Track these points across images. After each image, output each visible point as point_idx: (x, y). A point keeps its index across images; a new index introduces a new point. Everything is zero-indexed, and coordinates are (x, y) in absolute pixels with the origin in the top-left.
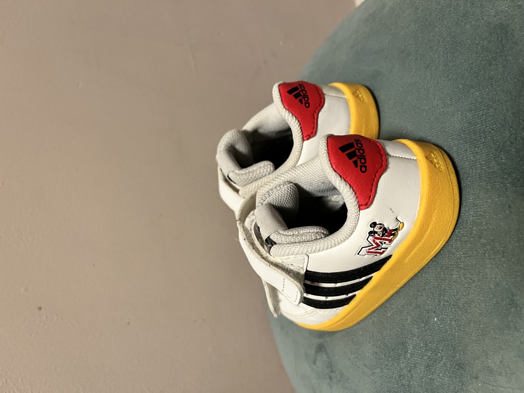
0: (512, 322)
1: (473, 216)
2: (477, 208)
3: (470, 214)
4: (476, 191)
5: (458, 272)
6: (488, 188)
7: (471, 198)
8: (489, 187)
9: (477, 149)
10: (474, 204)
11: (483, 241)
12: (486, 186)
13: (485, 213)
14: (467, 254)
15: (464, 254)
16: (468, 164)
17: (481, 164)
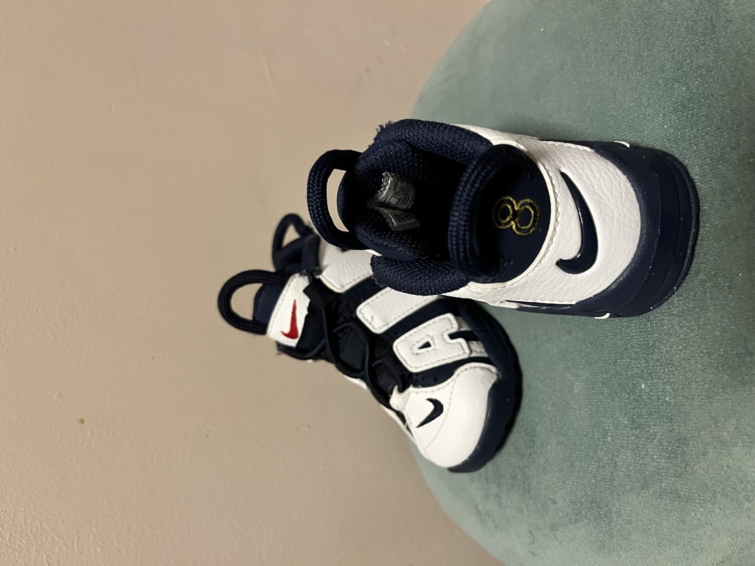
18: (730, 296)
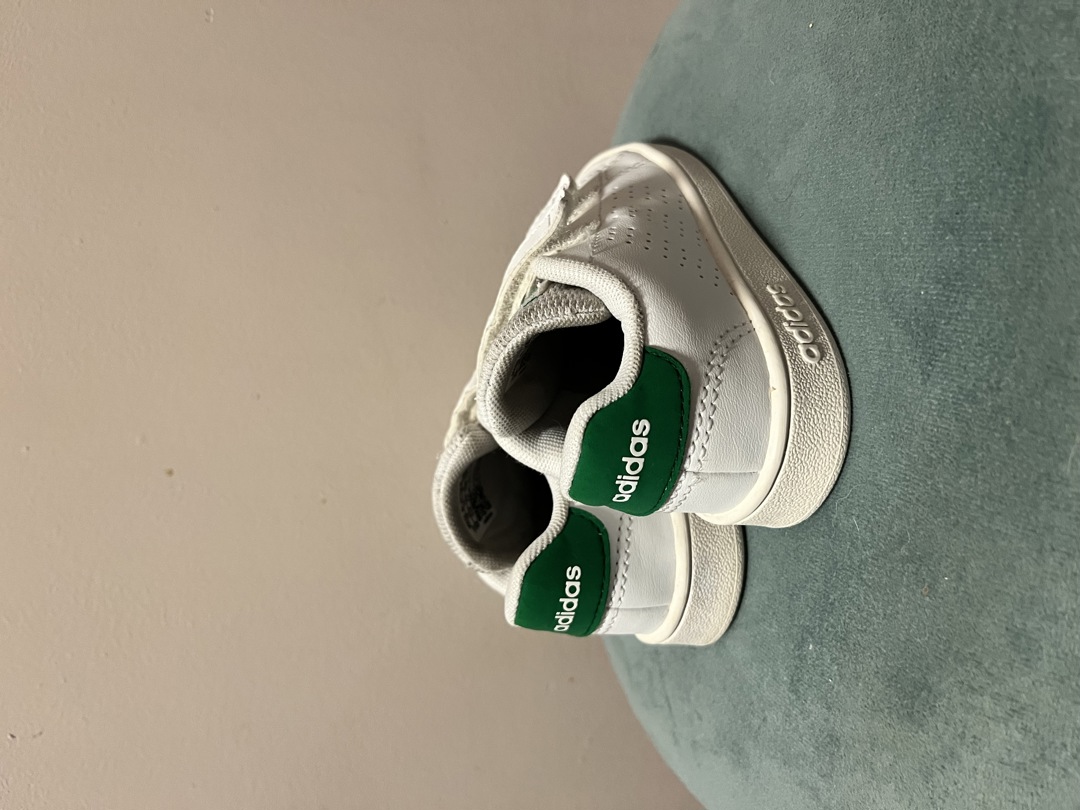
0: (918, 712)
1: (899, 498)
2: (907, 486)
3: (896, 492)
4: (914, 453)
5: (857, 584)
6: (932, 458)
7: (904, 462)
8: (934, 456)
9: (930, 368)
10: (906, 475)
11: (903, 551)
12: (931, 451)
13: (918, 500)
14: (877, 560)
15: (873, 558)
16: (910, 390)
17: (931, 404)
18: (927, 599)
